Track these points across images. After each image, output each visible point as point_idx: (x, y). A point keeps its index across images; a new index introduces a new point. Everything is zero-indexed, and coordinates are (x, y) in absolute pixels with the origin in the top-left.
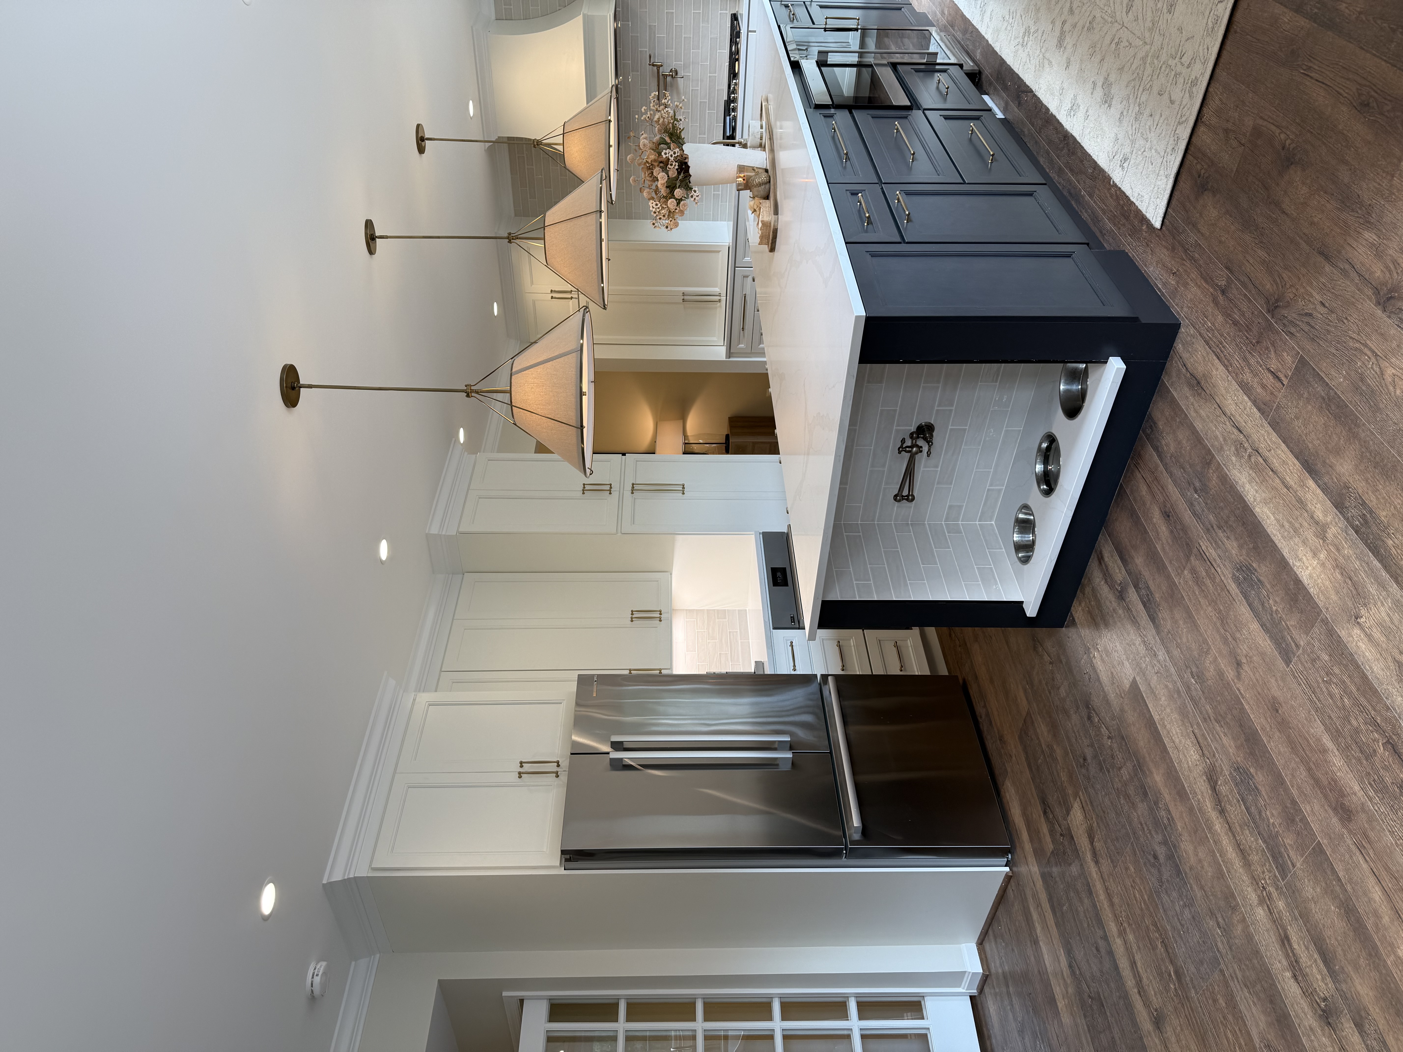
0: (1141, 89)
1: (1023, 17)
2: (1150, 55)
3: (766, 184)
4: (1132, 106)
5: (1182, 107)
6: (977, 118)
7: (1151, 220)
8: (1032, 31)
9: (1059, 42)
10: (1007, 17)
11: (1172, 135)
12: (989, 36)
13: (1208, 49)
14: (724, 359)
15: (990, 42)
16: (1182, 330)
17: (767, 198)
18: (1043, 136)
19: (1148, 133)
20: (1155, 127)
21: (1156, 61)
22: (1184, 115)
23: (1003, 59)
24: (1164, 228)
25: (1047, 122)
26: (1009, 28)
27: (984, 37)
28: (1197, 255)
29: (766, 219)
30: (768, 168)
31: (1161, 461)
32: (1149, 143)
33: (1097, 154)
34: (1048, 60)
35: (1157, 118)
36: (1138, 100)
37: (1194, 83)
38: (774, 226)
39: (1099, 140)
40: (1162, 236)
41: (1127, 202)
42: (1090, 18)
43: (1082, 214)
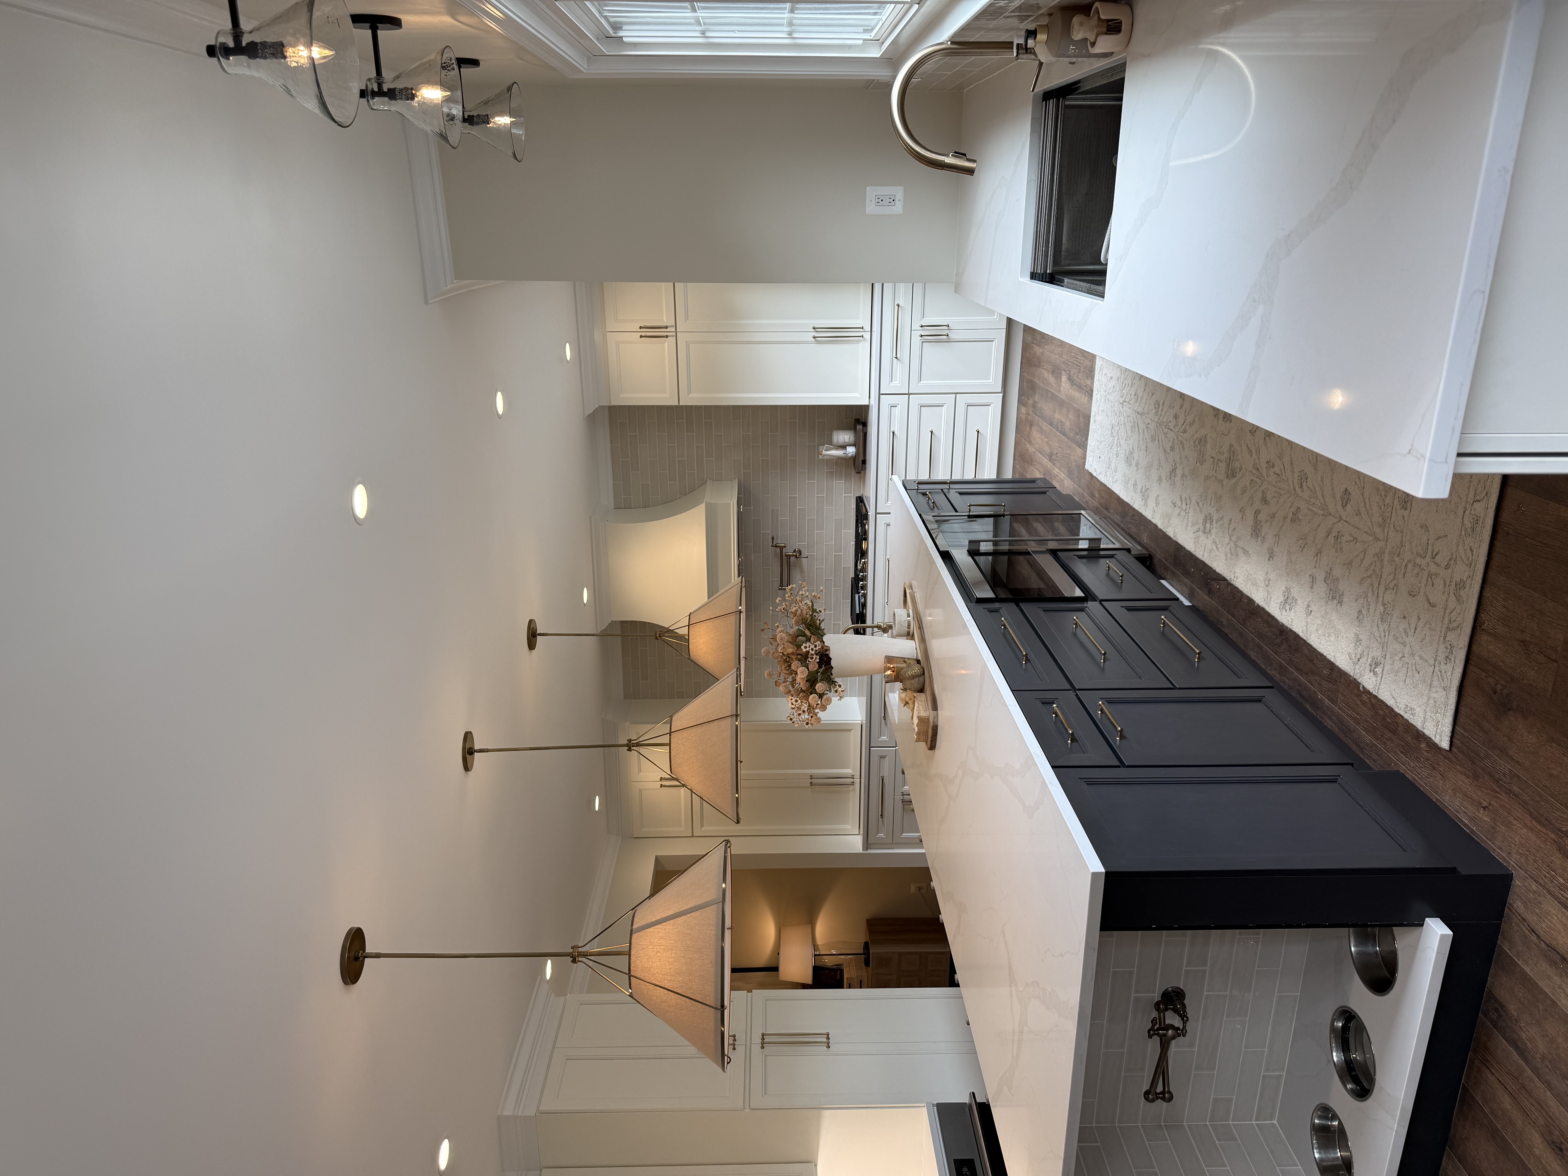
0: (1382, 588)
1: (1201, 504)
2: (1387, 551)
3: (919, 676)
4: (1372, 606)
5: (1448, 611)
6: (1165, 609)
7: (1433, 738)
8: (1215, 518)
9: (1254, 531)
10: (1179, 503)
11: (1441, 642)
12: (1158, 521)
13: (1472, 551)
14: (861, 851)
15: (1160, 525)
16: (1517, 882)
17: (921, 690)
18: (1250, 629)
19: (1404, 637)
20: (1413, 631)
21: (1397, 559)
22: (1454, 621)
23: (1180, 545)
24: (1454, 749)
25: (1252, 613)
26: (1183, 514)
27: (1150, 521)
28: (1515, 788)
29: (923, 714)
30: (920, 658)
31: (1527, 1063)
32: (1408, 647)
33: (1333, 654)
34: (1243, 548)
35: (1413, 621)
36: (1381, 599)
37: (1460, 585)
38: (934, 722)
39: (1332, 639)
40: (1454, 759)
41: (1390, 713)
42: (1293, 509)
43: (1323, 721)
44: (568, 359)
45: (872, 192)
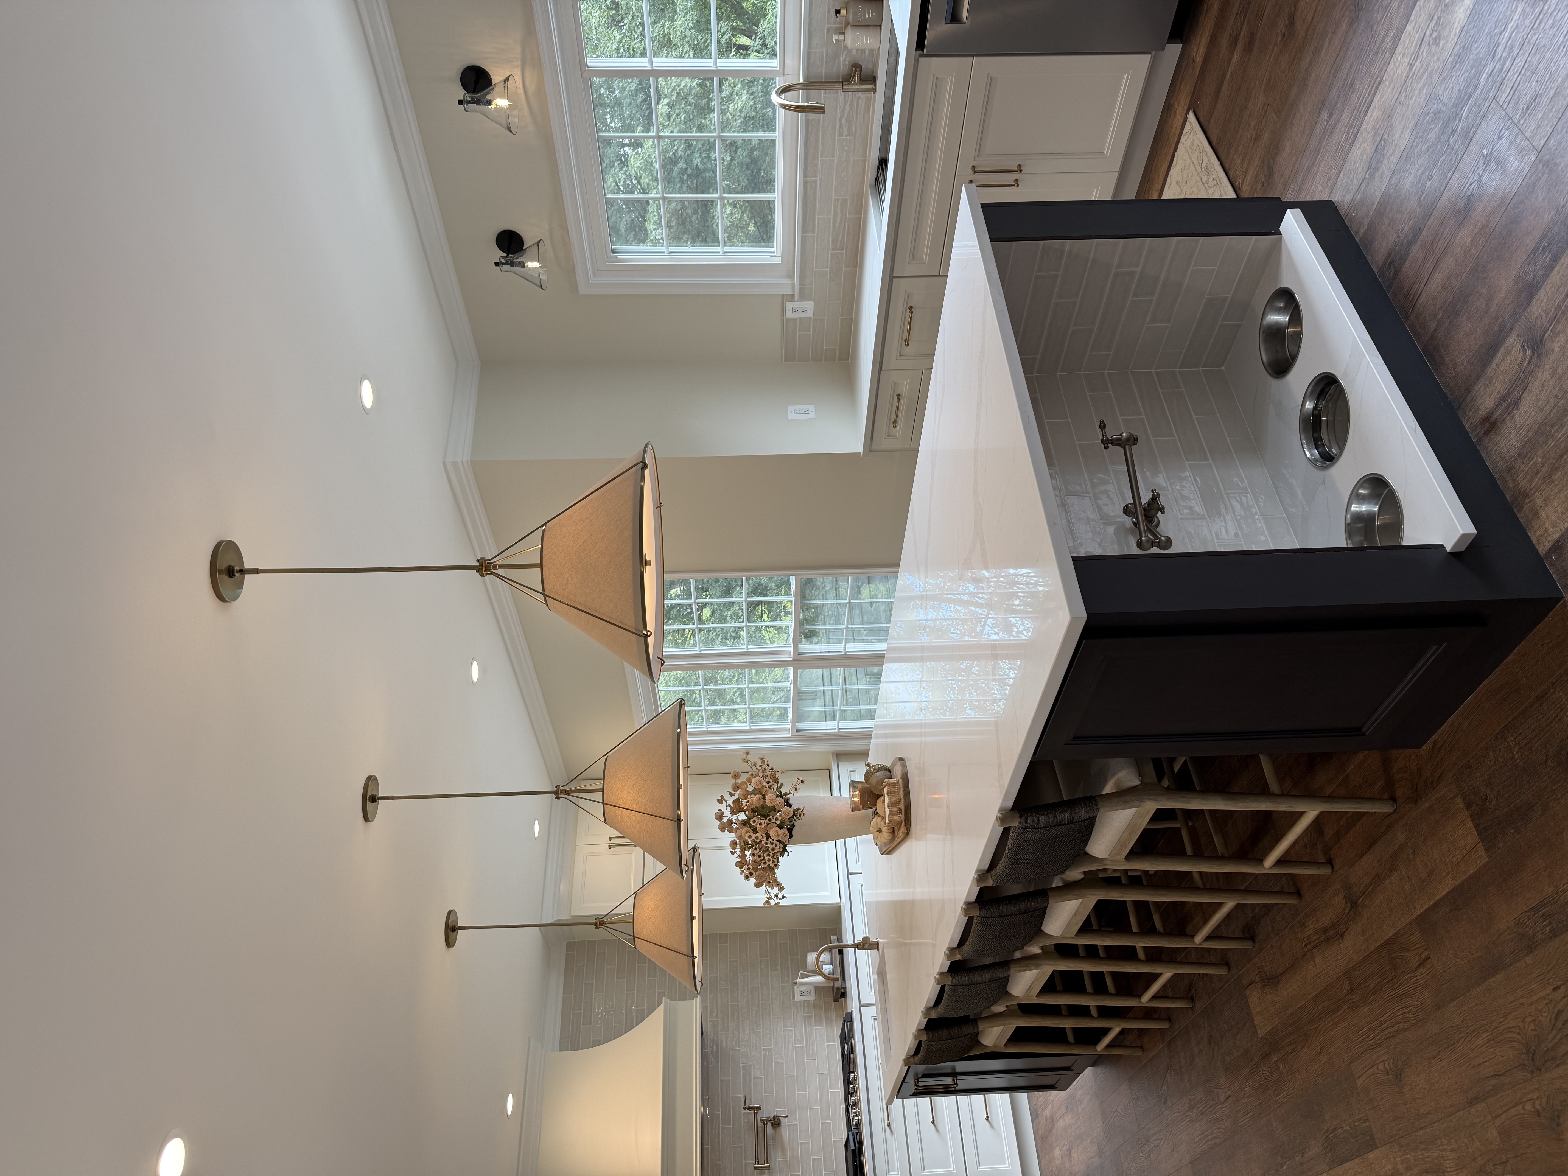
44: (536, 836)
45: (791, 409)
